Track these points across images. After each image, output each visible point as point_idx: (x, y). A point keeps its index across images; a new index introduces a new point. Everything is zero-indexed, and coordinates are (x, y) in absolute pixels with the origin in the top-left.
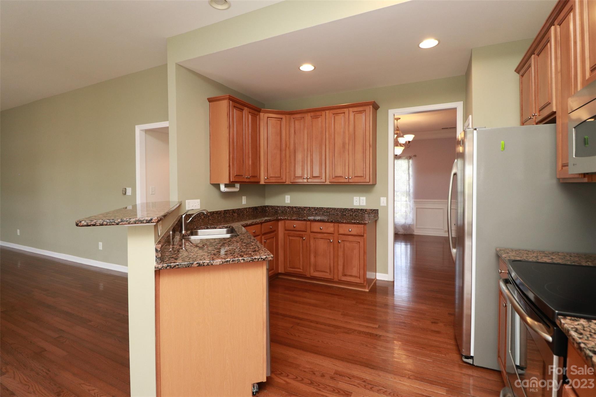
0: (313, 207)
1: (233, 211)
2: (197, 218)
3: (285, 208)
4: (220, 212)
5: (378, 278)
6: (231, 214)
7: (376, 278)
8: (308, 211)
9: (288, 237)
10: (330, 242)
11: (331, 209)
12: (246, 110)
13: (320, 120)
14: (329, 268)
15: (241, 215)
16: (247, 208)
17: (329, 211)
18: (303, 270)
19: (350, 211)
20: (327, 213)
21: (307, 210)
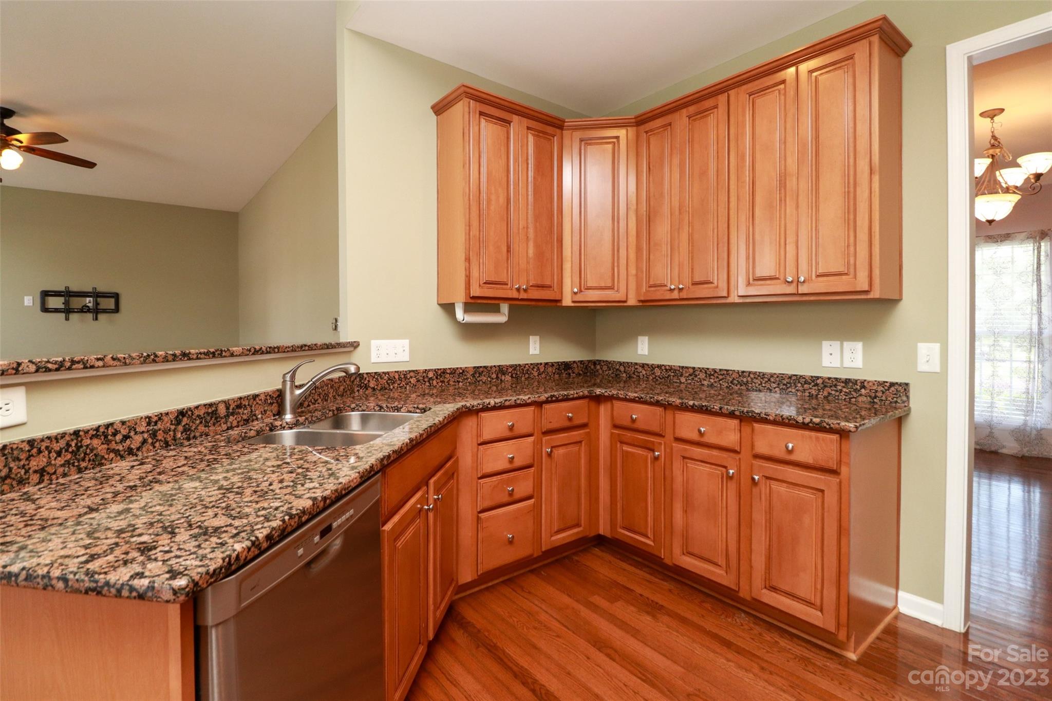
0: (703, 368)
1: (501, 370)
2: (399, 382)
3: (636, 367)
4: (463, 371)
5: (903, 608)
6: (494, 376)
7: (895, 607)
8: (690, 378)
9: (619, 445)
10: (727, 478)
11: (752, 376)
12: (517, 125)
13: (711, 120)
14: (724, 552)
15: (523, 379)
16: (541, 364)
17: (747, 381)
18: (654, 541)
19: (810, 384)
20: (741, 385)
21: (687, 375)
